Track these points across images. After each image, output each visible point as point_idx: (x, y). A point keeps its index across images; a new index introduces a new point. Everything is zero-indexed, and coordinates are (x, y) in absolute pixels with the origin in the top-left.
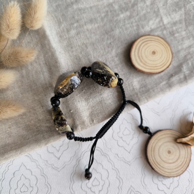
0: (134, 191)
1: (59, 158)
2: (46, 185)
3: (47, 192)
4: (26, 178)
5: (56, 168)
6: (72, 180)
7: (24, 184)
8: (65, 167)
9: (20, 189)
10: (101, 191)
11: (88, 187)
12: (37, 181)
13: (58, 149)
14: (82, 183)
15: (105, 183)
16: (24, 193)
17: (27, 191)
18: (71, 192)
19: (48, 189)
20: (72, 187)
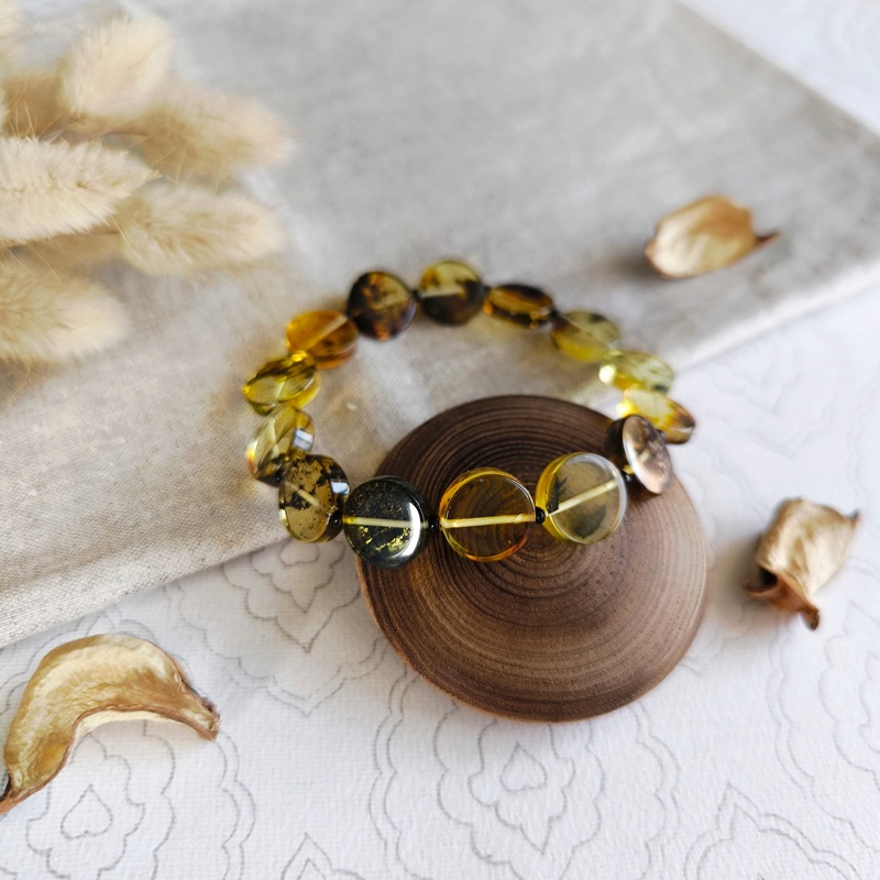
0: (753, 814)
1: (307, 646)
2: (225, 791)
3: (229, 833)
4: (109, 753)
5: (290, 695)
6: (383, 761)
7: (91, 786)
8: (339, 689)
9: (64, 818)
10: (558, 818)
11: (479, 802)
12: (169, 770)
13: (302, 599)
14: (443, 776)
15: (574, 772)
16: (85, 841)
17: (105, 831)
18: (377, 830)
19: (238, 815)
20: (385, 799)
